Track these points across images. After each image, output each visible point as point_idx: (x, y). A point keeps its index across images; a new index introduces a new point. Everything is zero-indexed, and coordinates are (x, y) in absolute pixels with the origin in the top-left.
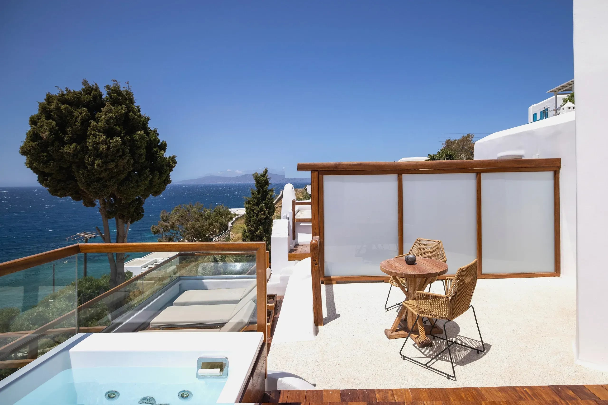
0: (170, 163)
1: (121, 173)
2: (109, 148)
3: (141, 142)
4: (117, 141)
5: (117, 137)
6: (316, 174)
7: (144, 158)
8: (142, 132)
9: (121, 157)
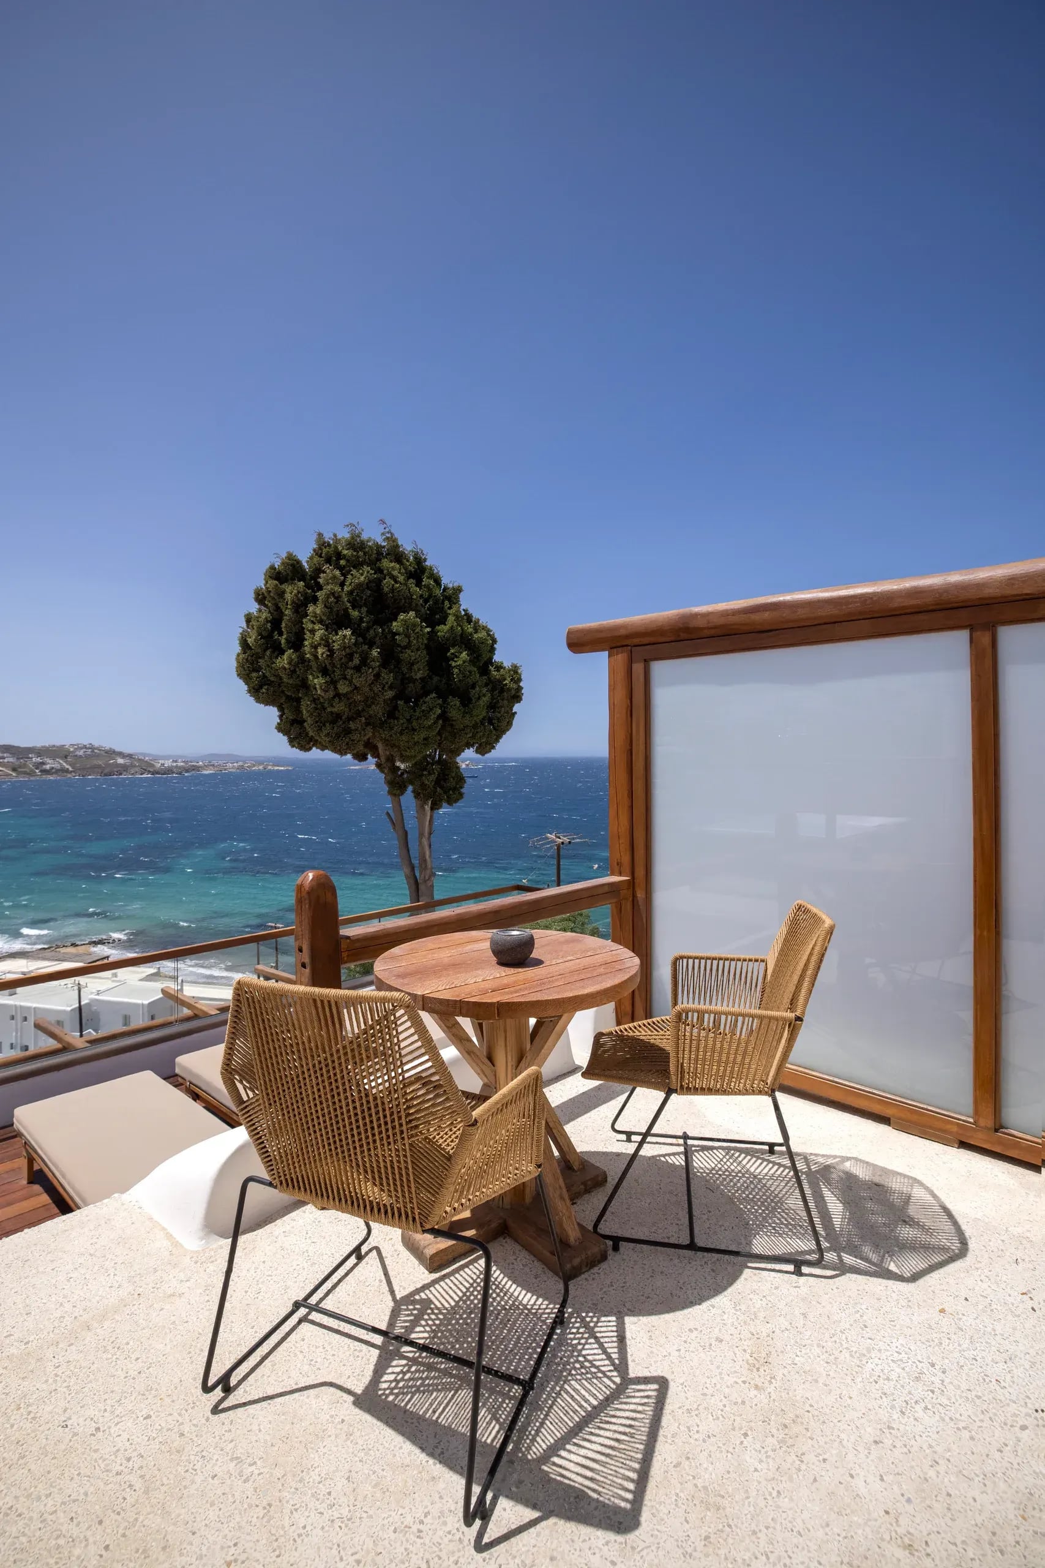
0: (505, 680)
1: (373, 703)
2: (331, 651)
3: (408, 636)
4: (345, 636)
5: (346, 629)
6: (621, 658)
7: (419, 670)
8: (412, 614)
9: (357, 669)
